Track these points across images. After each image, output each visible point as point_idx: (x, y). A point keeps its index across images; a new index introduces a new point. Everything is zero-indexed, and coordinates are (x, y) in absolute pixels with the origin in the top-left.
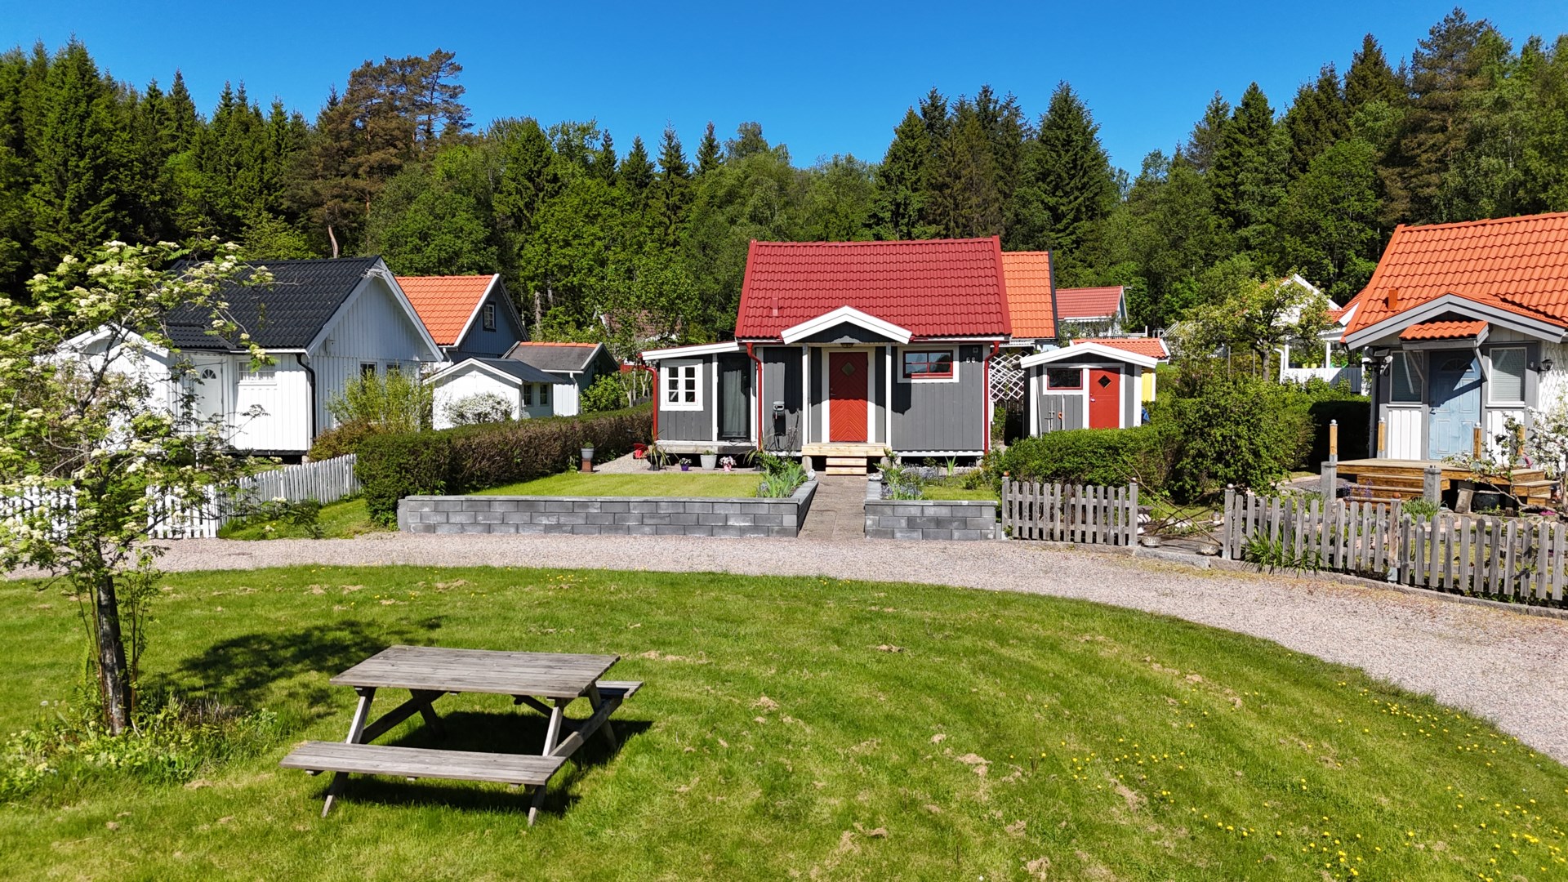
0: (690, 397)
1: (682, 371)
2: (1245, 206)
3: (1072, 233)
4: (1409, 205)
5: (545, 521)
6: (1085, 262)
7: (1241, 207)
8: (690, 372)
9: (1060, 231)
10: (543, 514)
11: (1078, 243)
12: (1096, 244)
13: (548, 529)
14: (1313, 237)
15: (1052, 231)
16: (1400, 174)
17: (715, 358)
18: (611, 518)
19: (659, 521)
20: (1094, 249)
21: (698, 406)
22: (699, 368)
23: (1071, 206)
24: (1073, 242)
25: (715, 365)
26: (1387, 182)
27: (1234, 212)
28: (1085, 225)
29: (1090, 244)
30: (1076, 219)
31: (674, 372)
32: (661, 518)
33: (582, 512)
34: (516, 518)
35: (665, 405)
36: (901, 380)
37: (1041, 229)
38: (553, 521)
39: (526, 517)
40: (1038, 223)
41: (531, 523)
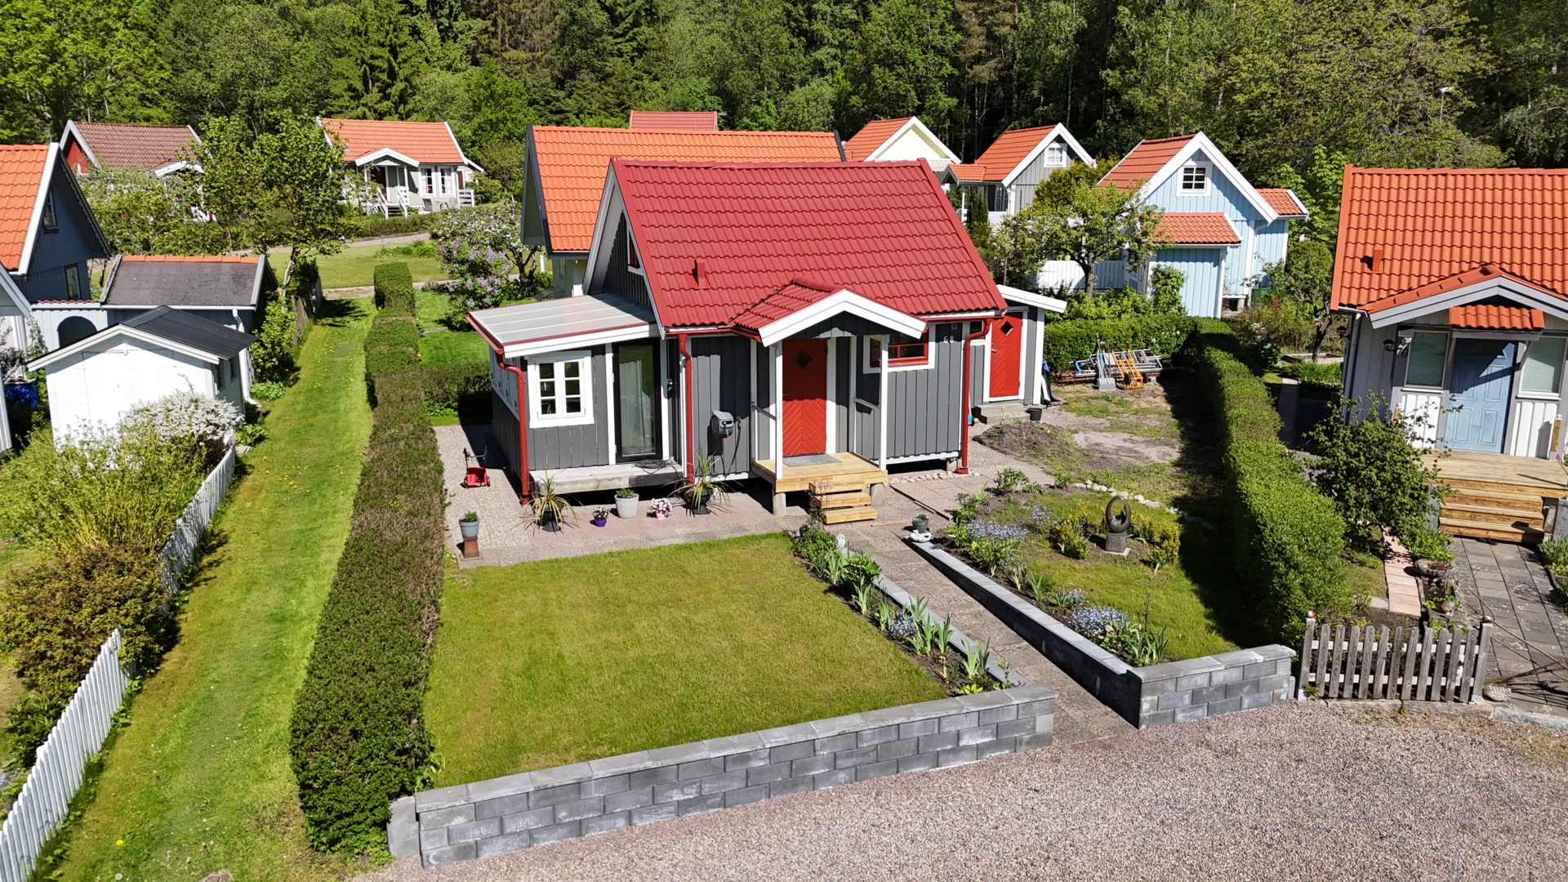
0: (574, 406)
1: (559, 368)
2: (818, 26)
3: (632, 39)
4: (985, 43)
5: (677, 796)
6: (650, 73)
7: (814, 27)
8: (572, 370)
9: (617, 36)
10: (673, 786)
11: (641, 50)
12: (660, 54)
13: (682, 807)
14: (901, 70)
15: (611, 34)
16: (975, 10)
17: (609, 349)
18: (785, 770)
19: (859, 760)
20: (658, 59)
21: (585, 417)
22: (585, 364)
23: (629, 8)
24: (634, 50)
25: (609, 357)
26: (964, 17)
27: (806, 31)
28: (646, 30)
29: (653, 54)
30: (636, 24)
31: (547, 371)
32: (863, 755)
33: (738, 770)
34: (628, 800)
35: (537, 420)
36: (867, 369)
37: (599, 33)
38: (691, 793)
39: (644, 795)
40: (597, 26)
41: (654, 802)
